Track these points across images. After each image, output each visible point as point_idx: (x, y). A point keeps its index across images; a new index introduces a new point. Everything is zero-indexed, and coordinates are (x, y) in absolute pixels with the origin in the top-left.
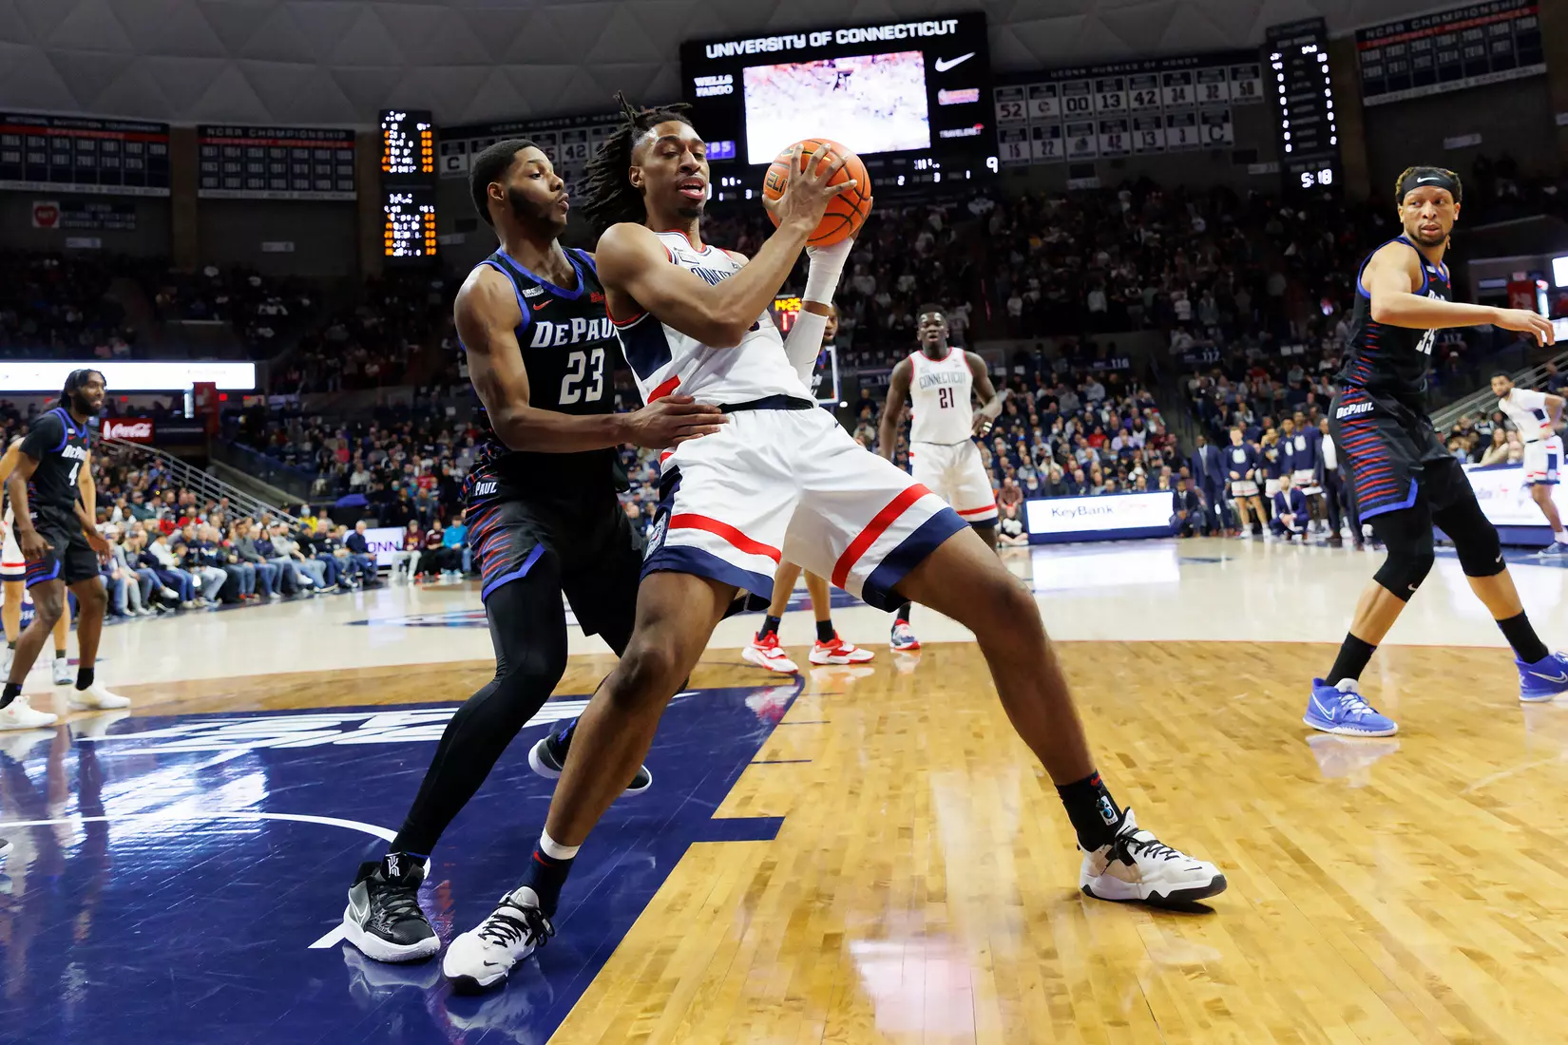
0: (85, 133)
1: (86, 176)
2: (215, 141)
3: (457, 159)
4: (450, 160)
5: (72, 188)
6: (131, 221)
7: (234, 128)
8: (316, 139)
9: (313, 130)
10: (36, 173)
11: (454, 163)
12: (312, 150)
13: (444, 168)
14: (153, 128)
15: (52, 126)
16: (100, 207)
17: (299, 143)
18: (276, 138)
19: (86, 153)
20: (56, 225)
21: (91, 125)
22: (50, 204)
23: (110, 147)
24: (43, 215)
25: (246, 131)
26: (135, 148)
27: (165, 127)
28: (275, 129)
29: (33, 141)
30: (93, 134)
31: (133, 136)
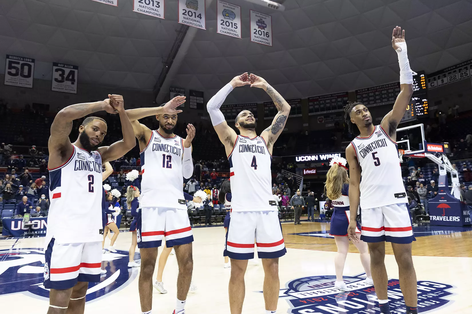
0: (328, 98)
1: (329, 109)
2: (360, 93)
3: (433, 83)
4: (431, 84)
5: (325, 112)
6: (341, 118)
7: (365, 89)
8: (388, 87)
9: (387, 85)
10: (317, 110)
11: (432, 84)
12: (387, 90)
13: (429, 87)
14: (344, 94)
15: (320, 98)
16: (333, 116)
17: (384, 89)
18: (377, 89)
19: (328, 103)
20: (323, 122)
21: (329, 96)
22: (321, 117)
23: (334, 100)
24: (321, 120)
25: (368, 89)
26: (339, 99)
27: (347, 93)
28: (376, 87)
29: (315, 103)
30: (329, 98)
31: (338, 97)
